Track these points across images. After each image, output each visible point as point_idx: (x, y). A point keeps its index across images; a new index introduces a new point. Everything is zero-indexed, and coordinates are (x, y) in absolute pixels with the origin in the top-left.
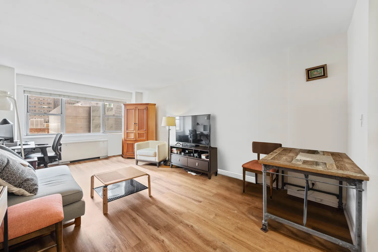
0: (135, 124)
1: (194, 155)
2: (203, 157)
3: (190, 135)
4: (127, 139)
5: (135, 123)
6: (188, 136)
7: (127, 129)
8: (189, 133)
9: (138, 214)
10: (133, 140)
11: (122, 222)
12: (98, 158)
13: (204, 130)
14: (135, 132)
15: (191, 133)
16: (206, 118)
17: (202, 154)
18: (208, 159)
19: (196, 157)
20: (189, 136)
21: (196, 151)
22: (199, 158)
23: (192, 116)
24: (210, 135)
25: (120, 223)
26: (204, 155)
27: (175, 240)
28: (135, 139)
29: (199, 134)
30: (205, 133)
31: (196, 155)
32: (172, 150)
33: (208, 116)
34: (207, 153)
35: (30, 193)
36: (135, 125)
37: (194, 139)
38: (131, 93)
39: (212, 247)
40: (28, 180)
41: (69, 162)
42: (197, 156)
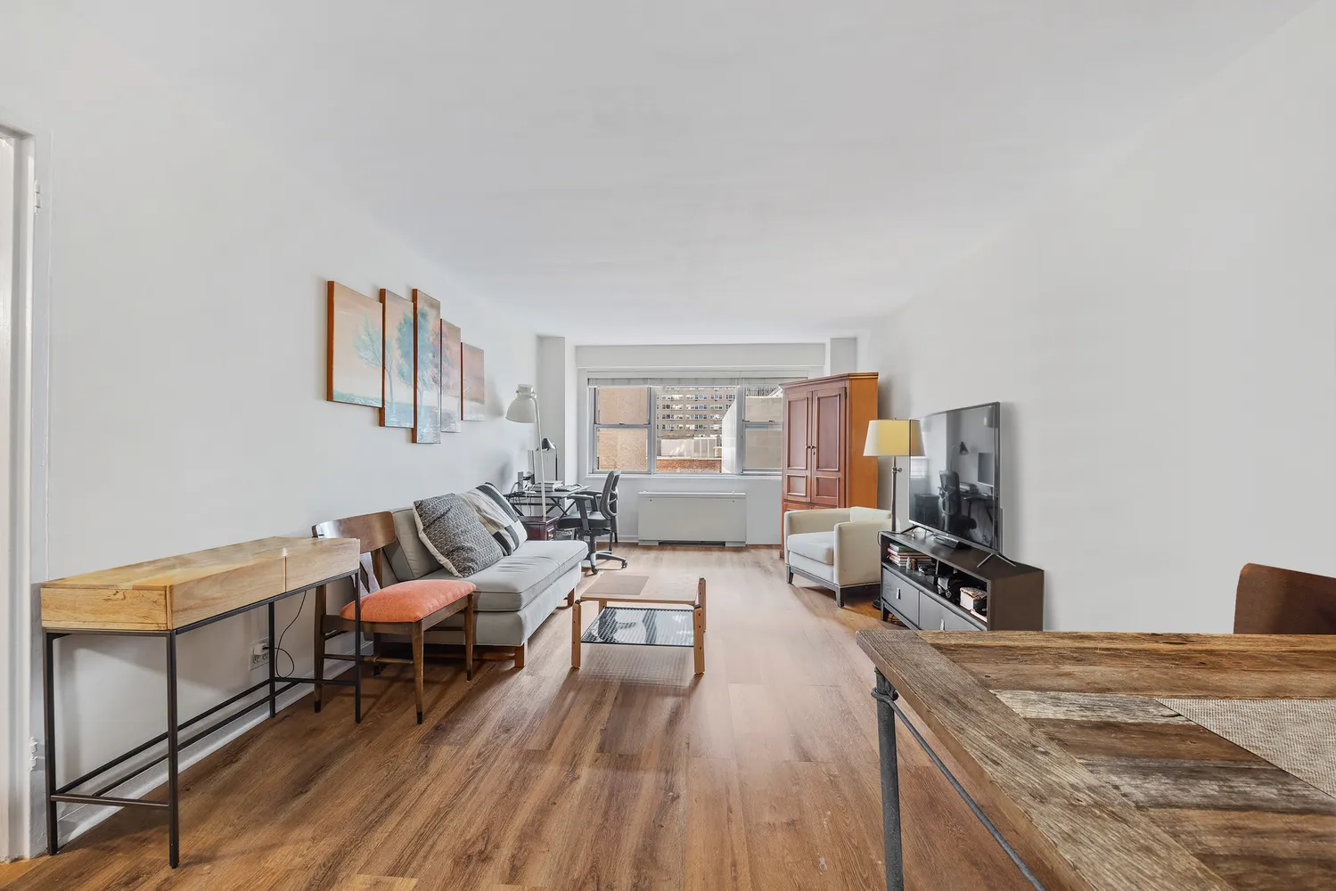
0: (808, 447)
1: (936, 582)
2: (967, 599)
3: (943, 495)
4: (790, 498)
5: (809, 444)
6: (938, 498)
7: (789, 466)
8: (940, 486)
9: (620, 699)
10: (804, 500)
11: (575, 698)
12: (720, 545)
13: (981, 478)
14: (809, 475)
15: (945, 488)
16: (985, 420)
17: (964, 586)
18: (984, 614)
19: (943, 595)
20: (941, 500)
21: (945, 571)
22: (950, 600)
23: (948, 412)
24: (997, 499)
25: (572, 694)
26: (970, 593)
27: (597, 794)
28: (808, 500)
29: (967, 492)
30: (985, 488)
31: (943, 583)
32: (889, 550)
33: (992, 409)
34: (982, 587)
35: (459, 572)
36: (809, 450)
37: (952, 513)
38: (824, 344)
39: (639, 876)
40: (463, 548)
41: (657, 544)
42: (946, 588)
